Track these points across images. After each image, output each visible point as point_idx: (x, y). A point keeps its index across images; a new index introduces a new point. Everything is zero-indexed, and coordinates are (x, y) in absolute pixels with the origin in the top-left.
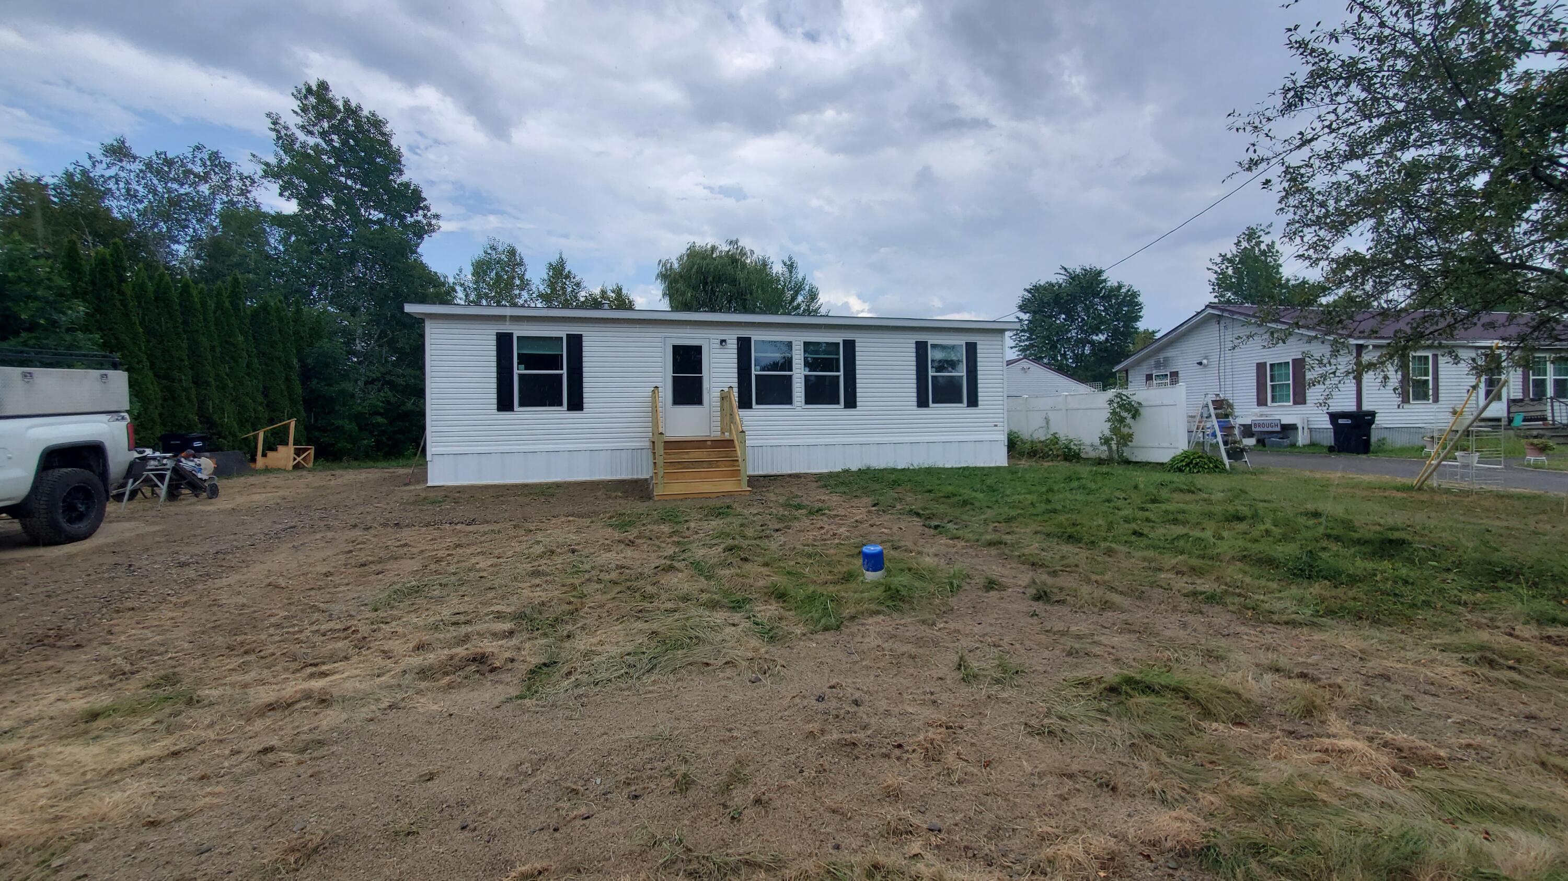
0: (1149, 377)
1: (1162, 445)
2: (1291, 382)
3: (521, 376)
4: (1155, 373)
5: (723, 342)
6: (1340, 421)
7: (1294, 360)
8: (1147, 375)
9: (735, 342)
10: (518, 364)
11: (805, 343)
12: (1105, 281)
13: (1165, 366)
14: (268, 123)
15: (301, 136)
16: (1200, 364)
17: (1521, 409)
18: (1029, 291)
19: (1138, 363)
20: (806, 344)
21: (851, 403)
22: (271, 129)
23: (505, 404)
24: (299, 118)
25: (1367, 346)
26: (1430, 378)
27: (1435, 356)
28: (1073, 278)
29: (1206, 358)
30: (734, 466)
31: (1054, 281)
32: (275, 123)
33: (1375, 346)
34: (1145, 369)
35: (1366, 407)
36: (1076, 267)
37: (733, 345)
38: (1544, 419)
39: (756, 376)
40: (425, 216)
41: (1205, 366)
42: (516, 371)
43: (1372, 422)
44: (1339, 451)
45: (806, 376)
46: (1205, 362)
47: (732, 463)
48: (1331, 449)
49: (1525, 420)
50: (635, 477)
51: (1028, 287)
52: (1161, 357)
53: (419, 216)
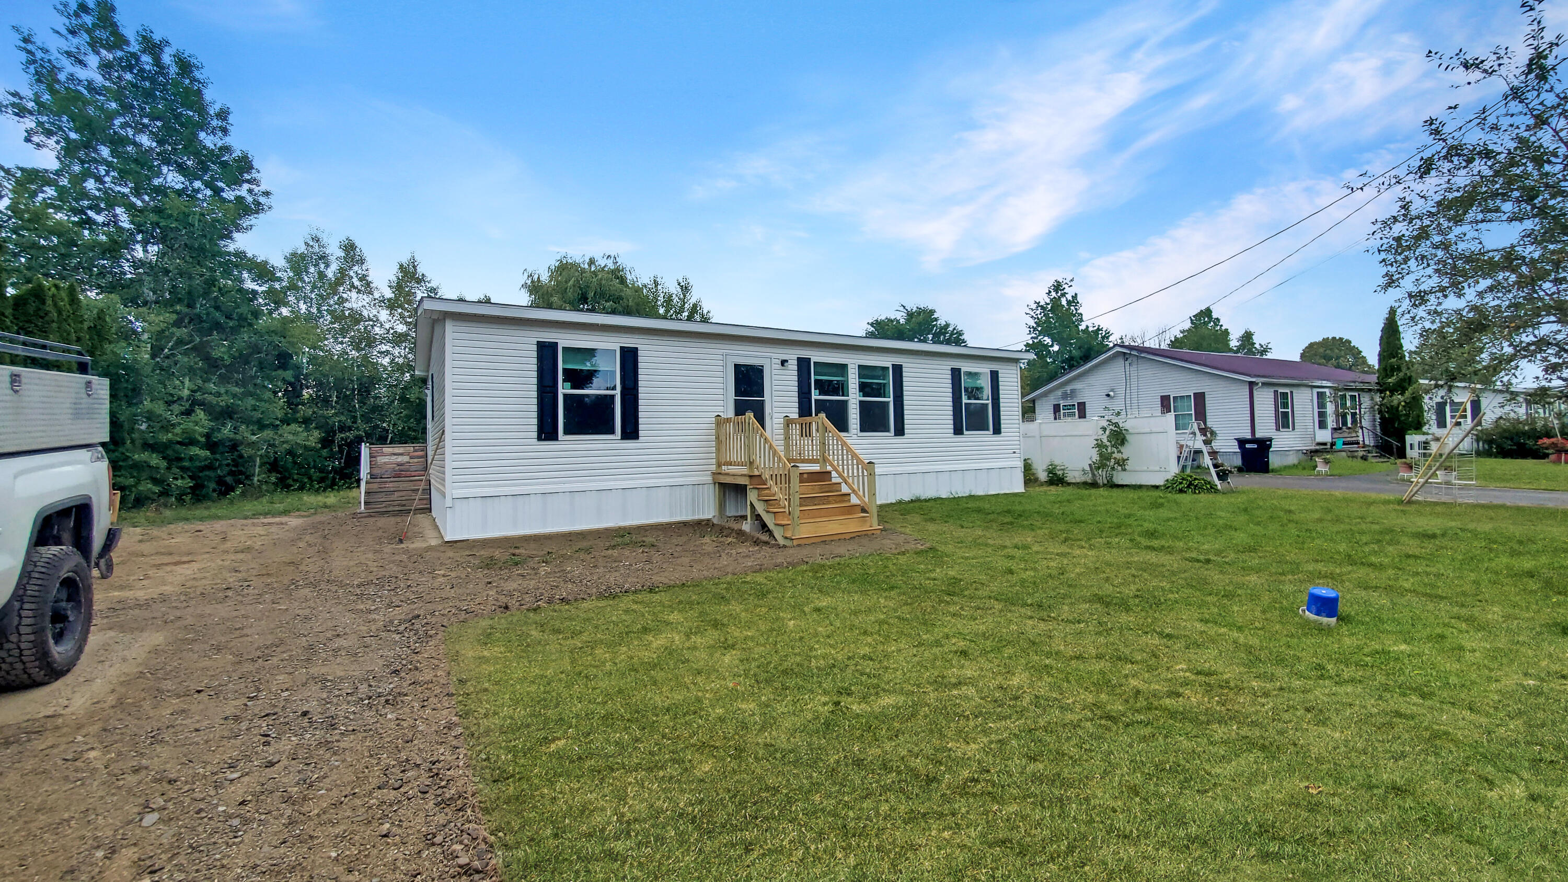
0: (1057, 409)
1: (1151, 468)
2: (1193, 412)
3: (565, 396)
4: (1062, 403)
5: (783, 362)
6: (1247, 446)
7: (1195, 394)
8: (1055, 405)
9: (796, 363)
10: (564, 381)
11: (859, 366)
12: (936, 320)
13: (1072, 398)
14: (16, 39)
15: (68, 67)
16: (1108, 395)
17: (1341, 436)
18: (872, 325)
19: (1045, 395)
20: (861, 367)
21: (900, 431)
22: (20, 48)
23: (547, 432)
24: (63, 40)
25: (1257, 384)
26: (1289, 410)
27: (1292, 392)
28: (910, 315)
29: (1112, 390)
30: (844, 501)
31: (893, 318)
32: (26, 40)
33: (1264, 384)
34: (1052, 400)
35: (1259, 434)
36: (912, 306)
37: (793, 365)
38: (1358, 443)
39: (816, 400)
40: (250, 191)
41: (1112, 398)
42: (561, 392)
43: (1270, 446)
44: (1247, 471)
45: (861, 402)
46: (1112, 394)
47: (840, 498)
48: (1240, 470)
49: (1344, 444)
50: (696, 517)
51: (870, 321)
52: (1068, 388)
53: (243, 191)
